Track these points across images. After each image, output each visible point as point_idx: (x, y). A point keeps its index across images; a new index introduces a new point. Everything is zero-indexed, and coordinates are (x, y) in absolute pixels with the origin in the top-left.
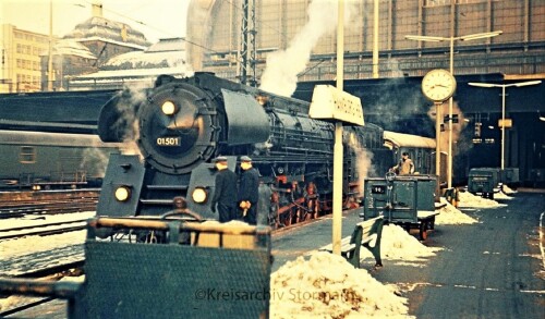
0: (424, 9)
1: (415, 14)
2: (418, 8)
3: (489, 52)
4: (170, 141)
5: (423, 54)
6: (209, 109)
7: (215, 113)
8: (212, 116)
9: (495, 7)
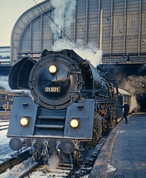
0: (112, 37)
1: (108, 39)
2: (110, 37)
3: (139, 56)
4: (54, 90)
5: (112, 56)
6: (77, 70)
7: (80, 73)
8: (78, 74)
9: (142, 37)
